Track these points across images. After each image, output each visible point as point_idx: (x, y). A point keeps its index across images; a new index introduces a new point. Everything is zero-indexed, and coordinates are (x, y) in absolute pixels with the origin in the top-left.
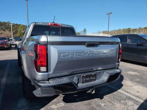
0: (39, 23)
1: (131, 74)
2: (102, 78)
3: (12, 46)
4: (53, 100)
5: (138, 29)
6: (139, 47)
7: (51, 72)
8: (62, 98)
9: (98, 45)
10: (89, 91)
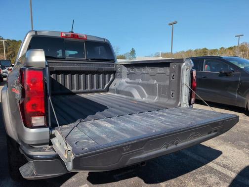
0: (43, 32)
4: (68, 179)
5: (219, 49)
6: (224, 79)
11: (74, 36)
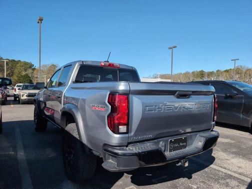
0: (88, 62)
1: (221, 141)
2: (194, 143)
3: (8, 98)
5: (215, 72)
7: (132, 134)
8: (130, 180)
9: (190, 95)
10: (180, 164)
11: (110, 65)
